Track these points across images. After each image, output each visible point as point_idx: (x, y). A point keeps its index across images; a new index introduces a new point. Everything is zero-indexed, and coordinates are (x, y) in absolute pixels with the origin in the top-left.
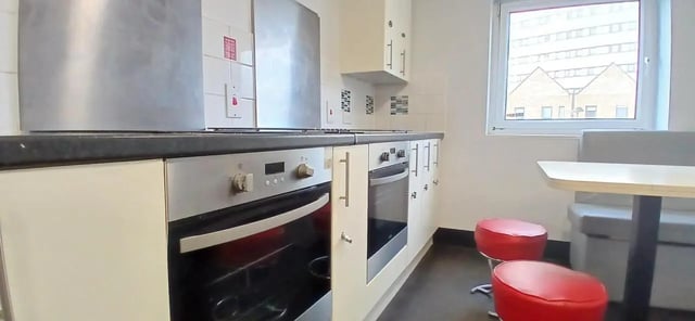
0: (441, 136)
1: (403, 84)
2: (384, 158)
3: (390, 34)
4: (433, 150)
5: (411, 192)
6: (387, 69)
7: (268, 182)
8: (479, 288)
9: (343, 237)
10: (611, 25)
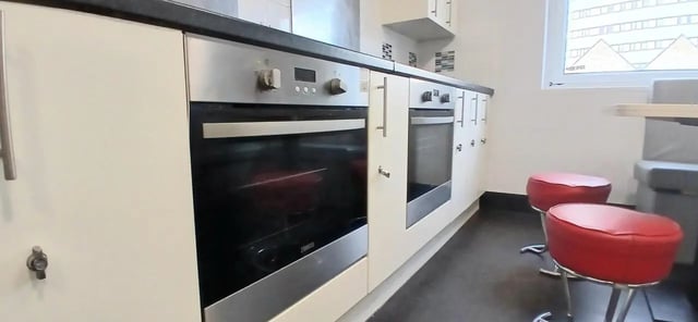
2: (426, 97)
4: (482, 106)
5: (455, 145)
6: (432, 17)
7: (298, 89)
8: (530, 248)
9: (380, 171)
10: (679, 17)
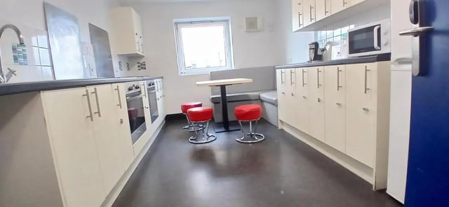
0: (162, 78)
1: (142, 57)
3: (137, 38)
5: (157, 98)
6: (138, 52)
